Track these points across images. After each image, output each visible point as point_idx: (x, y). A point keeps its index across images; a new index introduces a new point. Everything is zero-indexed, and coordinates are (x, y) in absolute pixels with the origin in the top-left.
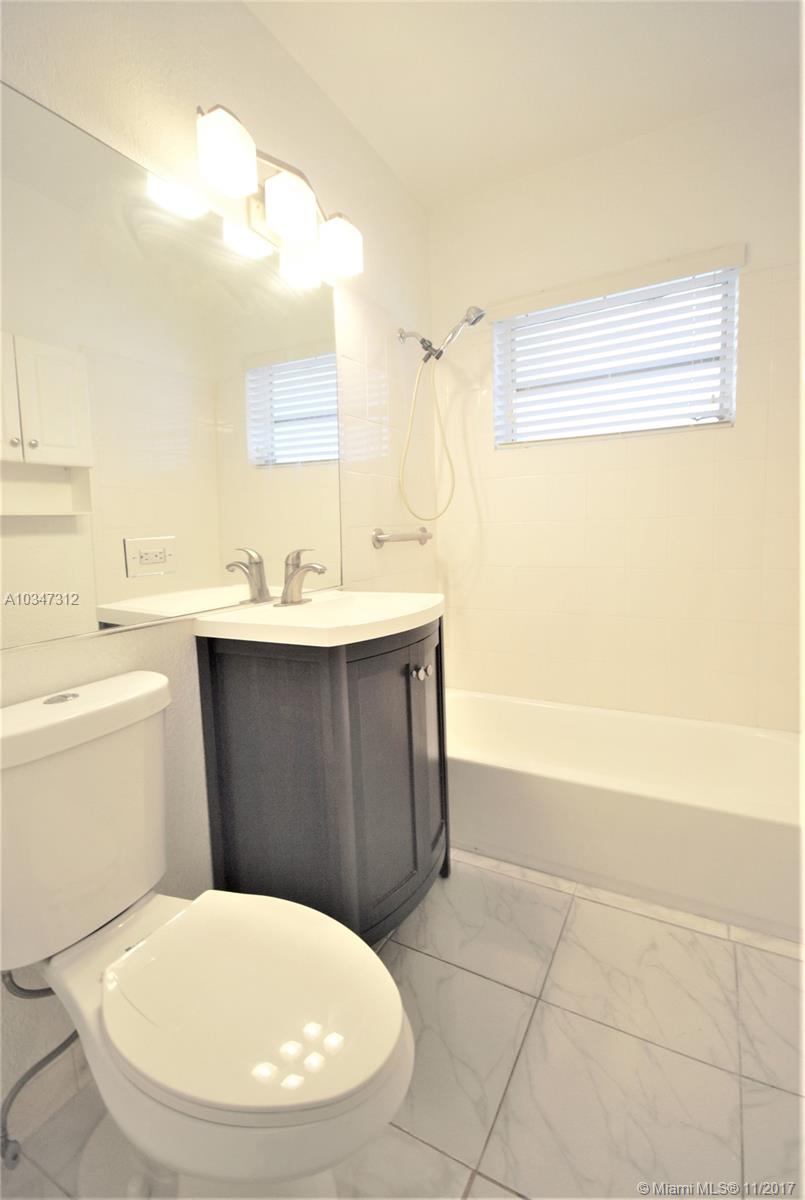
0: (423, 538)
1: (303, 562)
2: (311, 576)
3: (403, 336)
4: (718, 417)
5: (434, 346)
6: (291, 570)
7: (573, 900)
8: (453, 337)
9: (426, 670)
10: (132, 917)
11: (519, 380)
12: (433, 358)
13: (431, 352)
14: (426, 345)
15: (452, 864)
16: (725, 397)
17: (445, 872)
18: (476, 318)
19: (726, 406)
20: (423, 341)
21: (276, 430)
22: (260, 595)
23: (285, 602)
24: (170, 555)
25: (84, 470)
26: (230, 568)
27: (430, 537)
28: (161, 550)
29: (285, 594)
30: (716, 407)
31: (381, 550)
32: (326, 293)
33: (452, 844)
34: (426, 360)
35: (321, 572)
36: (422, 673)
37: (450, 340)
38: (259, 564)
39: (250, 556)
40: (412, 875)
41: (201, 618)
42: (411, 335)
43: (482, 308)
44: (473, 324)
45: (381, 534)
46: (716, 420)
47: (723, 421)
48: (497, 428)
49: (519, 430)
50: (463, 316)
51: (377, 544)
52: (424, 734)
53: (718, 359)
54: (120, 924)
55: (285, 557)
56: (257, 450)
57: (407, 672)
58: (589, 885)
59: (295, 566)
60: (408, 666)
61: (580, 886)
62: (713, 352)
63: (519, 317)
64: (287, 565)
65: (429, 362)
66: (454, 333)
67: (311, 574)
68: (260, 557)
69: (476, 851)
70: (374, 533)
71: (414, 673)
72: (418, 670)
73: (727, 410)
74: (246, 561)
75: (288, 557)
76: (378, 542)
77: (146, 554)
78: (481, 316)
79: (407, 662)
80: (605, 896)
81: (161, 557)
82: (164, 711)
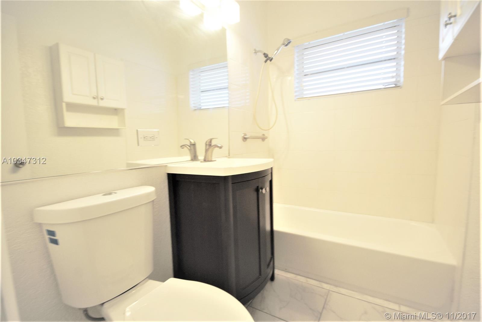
0: (263, 139)
1: (213, 143)
2: (216, 149)
3: (256, 52)
4: (395, 84)
5: (269, 56)
6: (208, 147)
7: (329, 292)
8: (277, 52)
9: (266, 189)
10: (139, 288)
11: (305, 71)
12: (268, 61)
13: (268, 58)
14: (266, 55)
15: (276, 276)
16: (398, 75)
17: (272, 278)
18: (287, 43)
19: (398, 79)
20: (264, 54)
21: (202, 95)
22: (195, 158)
23: (205, 160)
24: (157, 138)
25: (123, 110)
26: (183, 147)
27: (266, 138)
28: (153, 135)
29: (205, 157)
30: (394, 80)
31: (245, 142)
32: (223, 32)
33: (276, 267)
34: (266, 61)
35: (221, 148)
36: (264, 191)
37: (276, 53)
38: (194, 145)
39: (191, 142)
40: (258, 278)
41: (169, 165)
42: (260, 51)
43: (290, 38)
44: (286, 45)
45: (245, 136)
46: (394, 86)
47: (397, 86)
48: (296, 92)
49: (305, 92)
50: (282, 42)
51: (244, 140)
52: (264, 217)
53: (394, 59)
54: (133, 291)
55: (205, 142)
56: (194, 104)
57: (257, 190)
58: (336, 286)
59: (209, 145)
60: (258, 187)
61: (332, 287)
62: (392, 56)
63: (306, 44)
64: (206, 145)
65: (267, 62)
66: (278, 50)
67: (216, 148)
68: (195, 142)
69: (286, 270)
70: (243, 135)
71: (261, 190)
72: (262, 189)
73: (399, 81)
74: (189, 144)
75: (206, 142)
76: (245, 139)
77: (147, 137)
78: (289, 43)
79: (257, 185)
80: (343, 291)
81: (153, 138)
82: (153, 201)
